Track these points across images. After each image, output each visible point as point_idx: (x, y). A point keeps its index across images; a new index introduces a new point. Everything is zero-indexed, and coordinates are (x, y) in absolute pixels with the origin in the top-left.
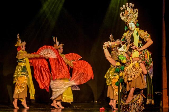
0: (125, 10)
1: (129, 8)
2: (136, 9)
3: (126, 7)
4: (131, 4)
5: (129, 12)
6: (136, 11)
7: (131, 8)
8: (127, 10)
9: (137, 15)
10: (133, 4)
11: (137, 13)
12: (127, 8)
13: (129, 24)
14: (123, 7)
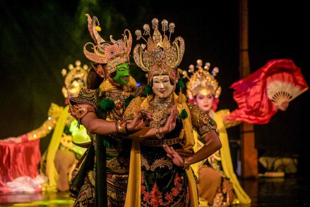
0: (147, 37)
1: (159, 33)
2: (180, 39)
3: (152, 31)
4: (165, 22)
5: (160, 44)
6: (179, 44)
7: (165, 33)
8: (154, 38)
9: (182, 55)
10: (172, 24)
11: (182, 50)
12: (155, 34)
13: (155, 77)
14: (143, 31)
